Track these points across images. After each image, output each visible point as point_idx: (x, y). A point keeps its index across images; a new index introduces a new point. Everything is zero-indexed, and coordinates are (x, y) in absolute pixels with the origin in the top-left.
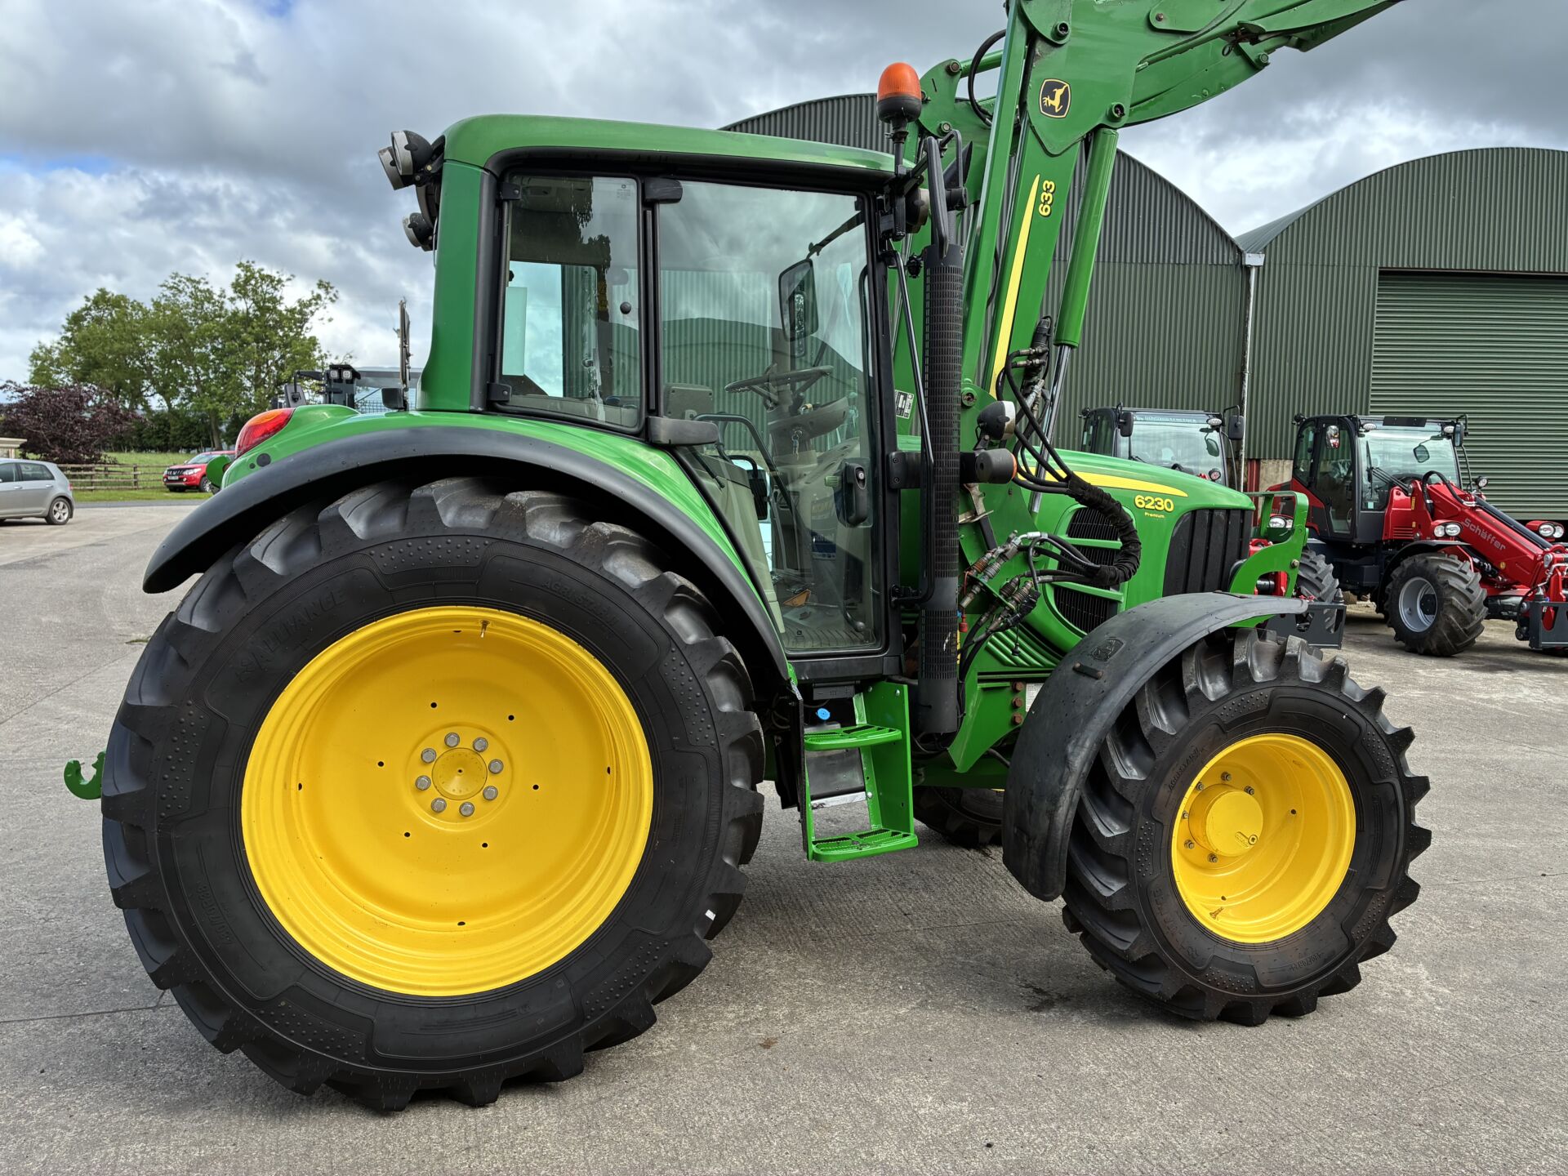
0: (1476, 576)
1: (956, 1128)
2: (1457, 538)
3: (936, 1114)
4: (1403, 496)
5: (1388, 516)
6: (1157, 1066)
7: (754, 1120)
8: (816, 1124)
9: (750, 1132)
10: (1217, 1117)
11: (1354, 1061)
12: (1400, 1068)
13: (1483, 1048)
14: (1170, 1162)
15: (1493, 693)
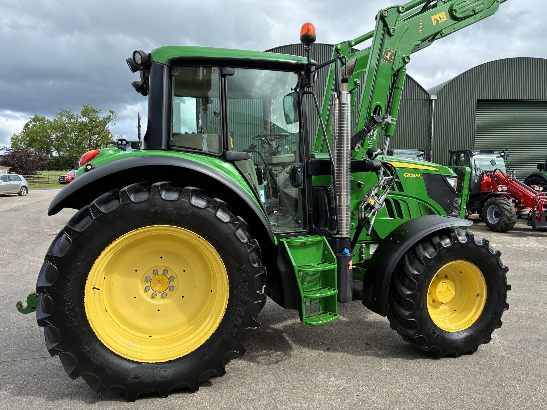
0: (513, 204)
1: (341, 388)
2: (506, 191)
3: (334, 384)
4: (487, 178)
5: (482, 184)
6: (408, 368)
7: (274, 387)
8: (295, 387)
9: (273, 390)
10: (429, 384)
11: (474, 365)
12: (489, 367)
13: (518, 360)
14: (413, 398)
15: (519, 244)
